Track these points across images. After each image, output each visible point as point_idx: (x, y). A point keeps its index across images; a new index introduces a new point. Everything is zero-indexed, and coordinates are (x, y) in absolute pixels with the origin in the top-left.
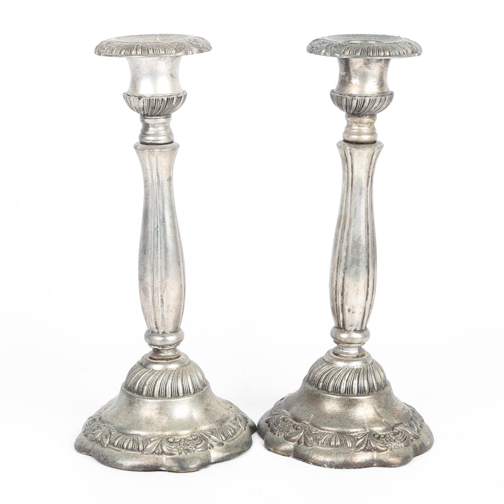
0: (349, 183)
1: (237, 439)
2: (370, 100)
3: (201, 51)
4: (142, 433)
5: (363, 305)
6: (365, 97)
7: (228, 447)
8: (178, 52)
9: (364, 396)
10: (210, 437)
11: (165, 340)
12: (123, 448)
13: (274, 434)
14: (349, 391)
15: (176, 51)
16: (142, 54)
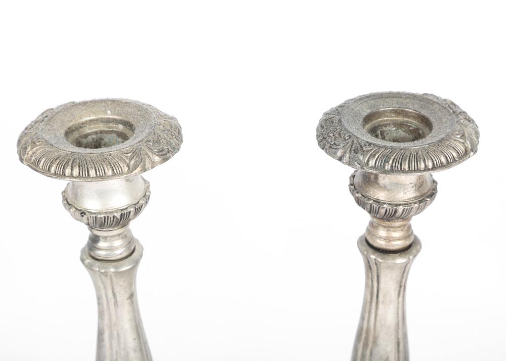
8: (132, 171)
15: (129, 168)
16: (79, 176)
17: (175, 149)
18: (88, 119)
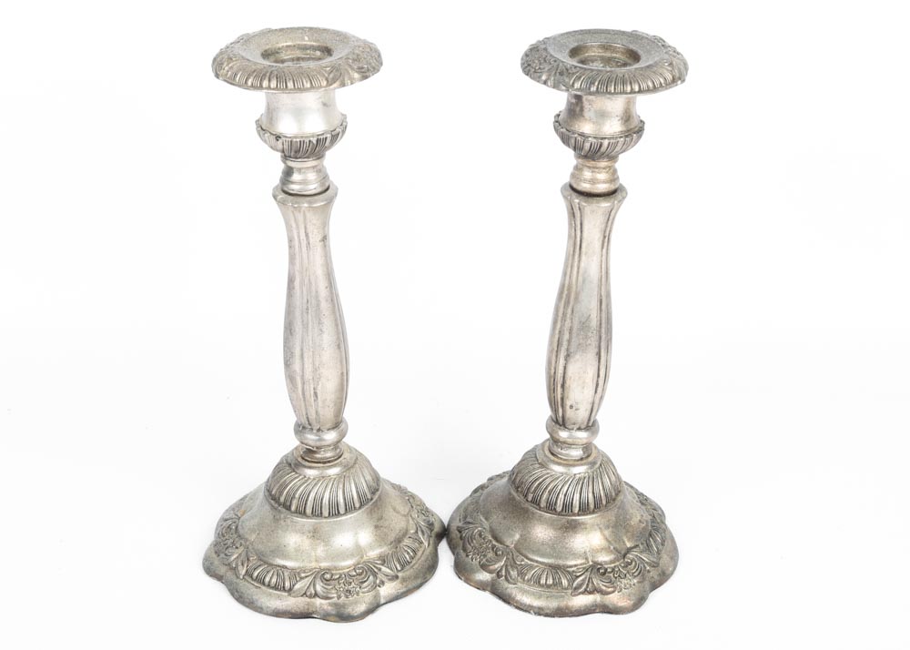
0: (576, 246)
1: (417, 566)
2: (609, 143)
3: (365, 77)
4: (289, 564)
5: (591, 400)
6: (602, 139)
7: (404, 580)
8: (331, 85)
9: (587, 514)
10: (380, 570)
11: (321, 440)
12: (264, 584)
13: (467, 556)
14: (568, 507)
15: (328, 82)
16: (276, 88)
17: (375, 70)
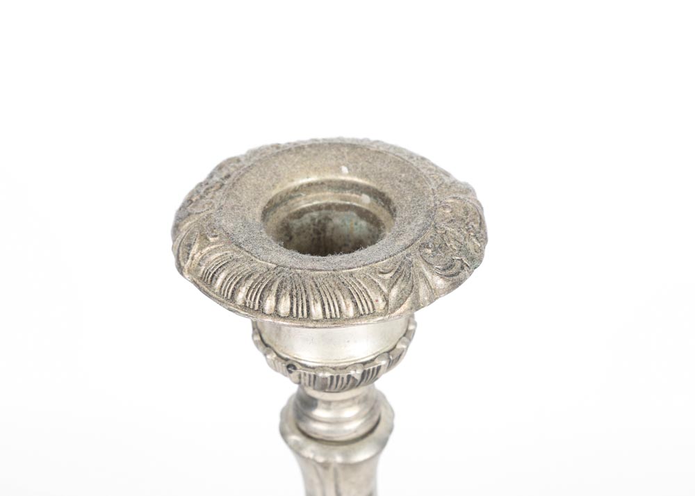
15: (387, 304)
16: (290, 316)
17: (475, 259)
18: (305, 181)
